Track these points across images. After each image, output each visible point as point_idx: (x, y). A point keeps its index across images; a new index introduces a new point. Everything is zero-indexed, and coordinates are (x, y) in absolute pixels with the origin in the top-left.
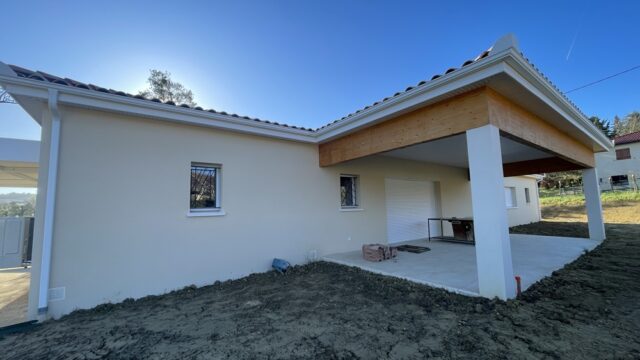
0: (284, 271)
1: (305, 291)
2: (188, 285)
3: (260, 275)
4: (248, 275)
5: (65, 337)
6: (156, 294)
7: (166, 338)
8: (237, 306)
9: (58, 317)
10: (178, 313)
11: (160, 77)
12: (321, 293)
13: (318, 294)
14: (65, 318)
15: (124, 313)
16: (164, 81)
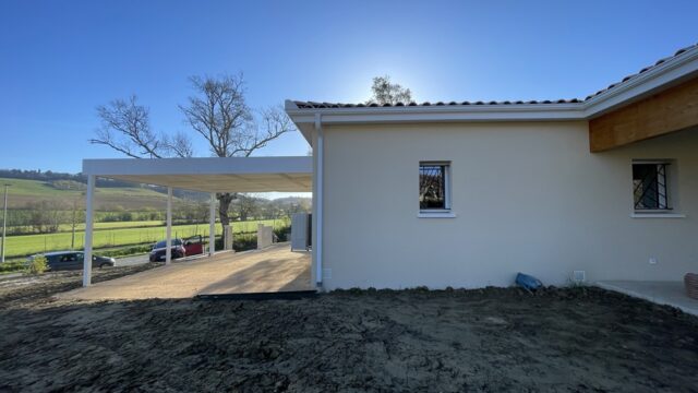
0: (534, 290)
1: (572, 322)
2: (421, 285)
3: (499, 289)
4: (484, 286)
5: (334, 308)
6: (394, 289)
7: (409, 332)
8: (477, 319)
9: (328, 291)
10: (415, 310)
11: (381, 83)
12: (604, 331)
13: (597, 332)
14: (332, 293)
15: (370, 299)
16: (385, 86)
